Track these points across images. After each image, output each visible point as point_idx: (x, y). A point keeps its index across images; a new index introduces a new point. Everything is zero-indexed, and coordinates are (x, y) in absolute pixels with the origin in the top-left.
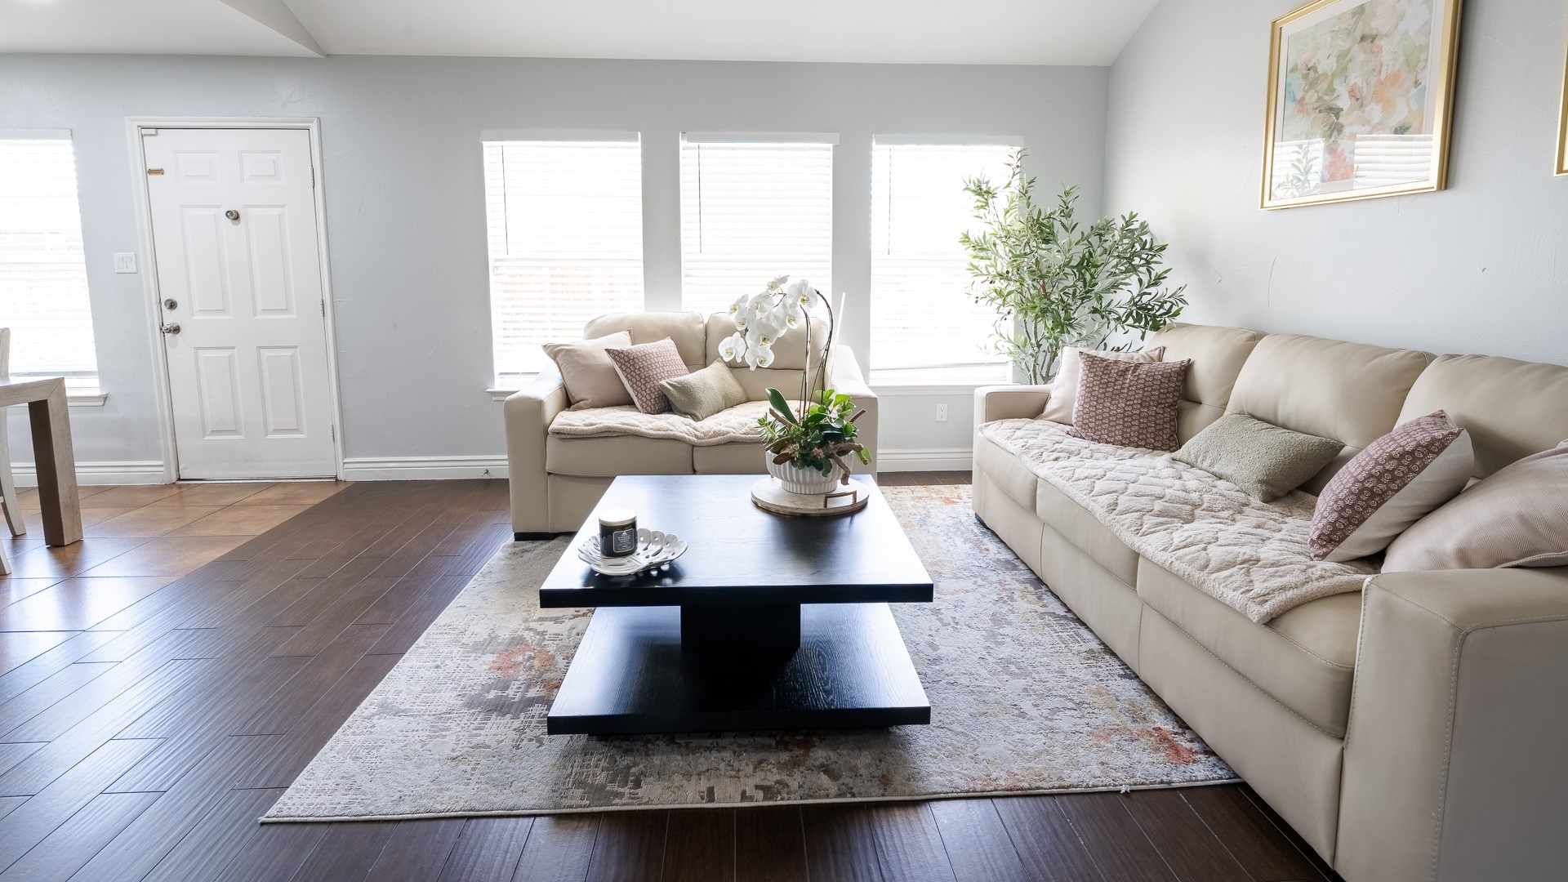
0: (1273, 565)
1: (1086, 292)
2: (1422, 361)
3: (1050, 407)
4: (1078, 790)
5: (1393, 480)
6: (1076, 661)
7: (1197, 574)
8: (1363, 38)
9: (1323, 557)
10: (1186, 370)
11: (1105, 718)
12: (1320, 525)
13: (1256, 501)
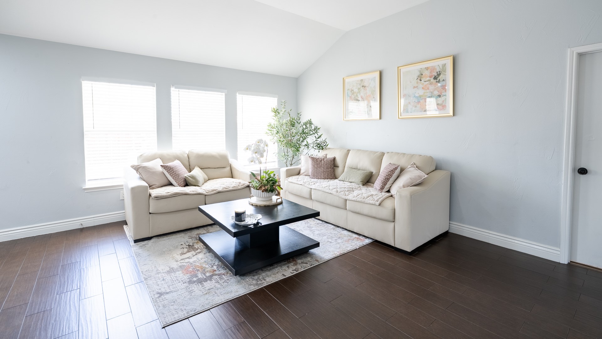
0: (376, 195)
1: (303, 140)
2: (383, 154)
3: (302, 172)
4: (351, 250)
5: (390, 176)
6: (332, 230)
7: (363, 200)
8: (363, 86)
9: (382, 192)
10: (334, 159)
11: (345, 238)
12: (380, 186)
13: (361, 186)
